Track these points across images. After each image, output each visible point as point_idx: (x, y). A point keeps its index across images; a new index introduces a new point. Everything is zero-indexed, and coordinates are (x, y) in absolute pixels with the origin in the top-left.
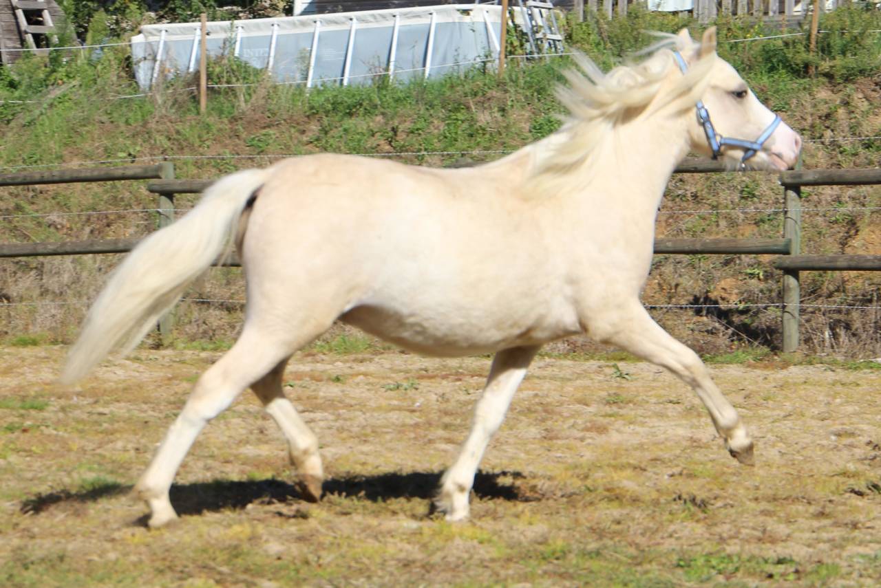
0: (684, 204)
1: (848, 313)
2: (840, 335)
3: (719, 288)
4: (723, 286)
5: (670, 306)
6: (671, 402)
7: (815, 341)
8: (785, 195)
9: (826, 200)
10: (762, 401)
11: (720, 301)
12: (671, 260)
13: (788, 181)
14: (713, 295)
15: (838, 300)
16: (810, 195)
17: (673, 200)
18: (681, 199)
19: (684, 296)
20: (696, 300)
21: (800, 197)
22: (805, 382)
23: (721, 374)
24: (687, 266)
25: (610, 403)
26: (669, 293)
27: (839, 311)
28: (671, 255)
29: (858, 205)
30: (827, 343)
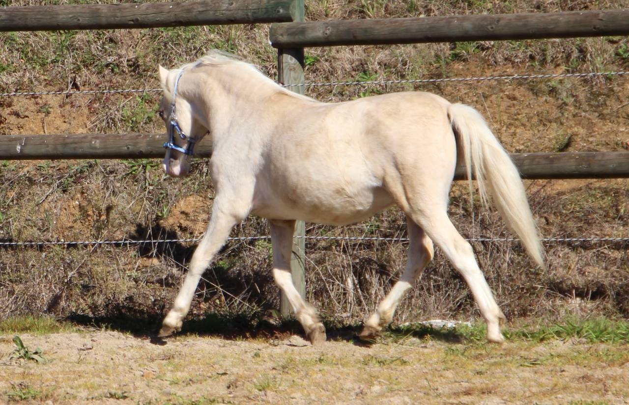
0: (119, 79)
1: (383, 246)
2: (371, 283)
3: (176, 211)
4: (183, 209)
5: (99, 241)
6: (112, 396)
7: (332, 294)
8: (280, 62)
9: (343, 68)
10: (256, 392)
11: (179, 233)
12: (100, 168)
13: (284, 39)
14: (168, 223)
15: (366, 227)
16: (318, 61)
17: (99, 73)
18: (112, 70)
19: (120, 225)
20: (141, 231)
21: (303, 65)
22: (321, 360)
23: (186, 350)
24: (124, 178)
25: (14, 400)
26: (97, 221)
27: (369, 246)
28: (98, 161)
29: (393, 77)
30: (351, 297)
